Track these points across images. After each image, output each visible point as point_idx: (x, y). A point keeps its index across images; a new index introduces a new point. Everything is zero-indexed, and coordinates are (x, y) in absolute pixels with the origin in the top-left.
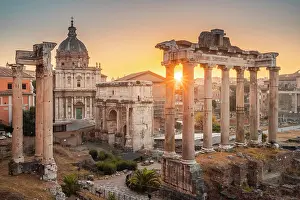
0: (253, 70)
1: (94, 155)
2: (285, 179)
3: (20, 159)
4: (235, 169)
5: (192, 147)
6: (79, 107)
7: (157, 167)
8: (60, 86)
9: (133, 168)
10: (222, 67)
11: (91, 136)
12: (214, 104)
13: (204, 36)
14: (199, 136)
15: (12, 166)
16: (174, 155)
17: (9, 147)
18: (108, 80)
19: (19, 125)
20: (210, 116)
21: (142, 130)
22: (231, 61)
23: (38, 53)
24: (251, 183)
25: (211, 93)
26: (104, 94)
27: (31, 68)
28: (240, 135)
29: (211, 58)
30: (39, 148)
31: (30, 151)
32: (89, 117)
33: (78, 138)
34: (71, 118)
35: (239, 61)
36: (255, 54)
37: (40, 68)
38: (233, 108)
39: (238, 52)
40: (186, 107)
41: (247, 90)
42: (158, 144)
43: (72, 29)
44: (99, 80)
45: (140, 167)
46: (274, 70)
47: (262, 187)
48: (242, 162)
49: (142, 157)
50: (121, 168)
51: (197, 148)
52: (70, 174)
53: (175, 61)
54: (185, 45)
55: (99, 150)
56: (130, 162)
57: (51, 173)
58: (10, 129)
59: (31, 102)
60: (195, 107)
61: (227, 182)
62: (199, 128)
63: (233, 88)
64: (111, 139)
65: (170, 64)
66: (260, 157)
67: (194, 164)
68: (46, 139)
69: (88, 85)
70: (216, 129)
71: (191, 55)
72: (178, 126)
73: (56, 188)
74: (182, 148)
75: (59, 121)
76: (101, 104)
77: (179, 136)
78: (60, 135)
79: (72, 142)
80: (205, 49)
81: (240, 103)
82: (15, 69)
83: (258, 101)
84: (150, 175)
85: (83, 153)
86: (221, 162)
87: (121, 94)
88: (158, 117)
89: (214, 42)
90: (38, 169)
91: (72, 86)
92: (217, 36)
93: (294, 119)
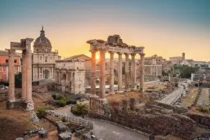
0: (133, 55)
1: (54, 97)
2: (147, 106)
3: (13, 100)
4: (124, 102)
5: (104, 91)
6: (46, 72)
7: (87, 102)
9: (75, 103)
10: (118, 53)
11: (53, 87)
12: (115, 71)
13: (110, 38)
14: (107, 87)
15: (8, 105)
16: (95, 96)
17: (7, 94)
18: (62, 59)
19: (12, 82)
20: (113, 77)
21: (79, 84)
22: (123, 50)
23: (24, 44)
24: (132, 109)
25: (114, 66)
26: (59, 66)
27: (19, 52)
28: (127, 86)
29: (113, 49)
30: (24, 94)
31: (19, 96)
32: (52, 77)
33: (46, 89)
34: (42, 78)
35: (126, 50)
36: (134, 47)
37: (24, 52)
39: (126, 46)
40: (102, 73)
41: (130, 64)
42: (88, 91)
43: (42, 32)
44: (57, 59)
45: (78, 102)
46: (142, 55)
47: (137, 110)
48: (128, 99)
49: (79, 98)
50: (68, 103)
51: (107, 93)
52: (41, 107)
53: (96, 50)
54: (101, 42)
55: (57, 94)
56: (73, 100)
57: (31, 107)
58: (7, 84)
59: (19, 70)
60: (106, 72)
61: (120, 108)
62: (107, 83)
63: (124, 64)
64: (64, 89)
65: (94, 51)
66: (136, 96)
67: (105, 100)
68: (28, 89)
69: (51, 61)
71: (104, 47)
72: (97, 82)
74: (99, 93)
75: (35, 80)
76: (58, 71)
77: (98, 87)
78: (36, 87)
79: (43, 90)
80: (111, 44)
81: (127, 71)
82: (10, 52)
83: (135, 69)
84: (83, 106)
85: (48, 96)
86: (118, 99)
87: (68, 66)
88: (87, 78)
89: (115, 41)
90: (23, 105)
91: (42, 61)
92: (117, 37)
93: (151, 78)
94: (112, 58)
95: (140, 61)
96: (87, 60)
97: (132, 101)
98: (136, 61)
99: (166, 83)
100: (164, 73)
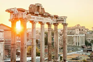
13: (32, 7)
20: (35, 48)
22: (45, 20)
25: (36, 36)
28: (50, 56)
35: (49, 20)
36: (56, 17)
38: (46, 43)
40: (23, 44)
41: (53, 34)
46: (65, 25)
53: (16, 19)
60: (27, 43)
62: (29, 54)
63: (46, 33)
65: (14, 21)
70: (38, 55)
71: (25, 16)
77: (18, 59)
80: (32, 13)
81: (50, 41)
83: (58, 40)
89: (36, 10)
92: (38, 7)
93: (74, 49)
94: (33, 28)
95: (63, 31)
96: (6, 29)
98: (59, 31)
99: (89, 54)
100: (87, 43)
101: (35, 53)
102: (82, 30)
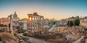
0: (41, 18)
1: (18, 30)
2: (45, 33)
4: (38, 32)
5: (32, 29)
6: (16, 23)
7: (27, 32)
8: (13, 20)
9: (24, 32)
10: (36, 18)
11: (18, 28)
12: (35, 23)
13: (34, 13)
16: (30, 30)
17: (7, 29)
18: (20, 20)
19: (8, 26)
20: (35, 25)
21: (25, 27)
23: (11, 16)
24: (40, 34)
26: (20, 22)
27: (10, 18)
28: (39, 27)
29: (35, 16)
30: (11, 29)
31: (10, 29)
32: (17, 25)
33: (16, 28)
34: (15, 25)
35: (39, 17)
36: (41, 16)
38: (38, 24)
39: (39, 16)
41: (40, 21)
42: (27, 29)
43: (15, 12)
44: (19, 20)
45: (25, 32)
46: (43, 18)
47: (42, 34)
49: (25, 31)
51: (33, 29)
52: (15, 33)
53: (30, 17)
54: (32, 14)
55: (19, 30)
56: (23, 31)
58: (7, 26)
59: (10, 23)
60: (33, 23)
61: (37, 34)
62: (33, 26)
63: (38, 21)
64: (21, 28)
67: (33, 32)
69: (17, 20)
70: (36, 27)
71: (32, 16)
72: (30, 26)
73: (13, 35)
75: (13, 25)
76: (19, 23)
77: (30, 28)
78: (14, 27)
80: (34, 15)
82: (8, 18)
83: (41, 22)
85: (17, 30)
86: (36, 31)
87: (22, 22)
88: (27, 25)
89: (35, 14)
90: (11, 32)
91: (15, 20)
92: (36, 13)
93: (46, 25)
94: (35, 19)
95: (43, 20)
97: (41, 31)
98: (42, 20)
99: (50, 26)
100: (49, 24)
101: (35, 26)
102: (48, 20)
